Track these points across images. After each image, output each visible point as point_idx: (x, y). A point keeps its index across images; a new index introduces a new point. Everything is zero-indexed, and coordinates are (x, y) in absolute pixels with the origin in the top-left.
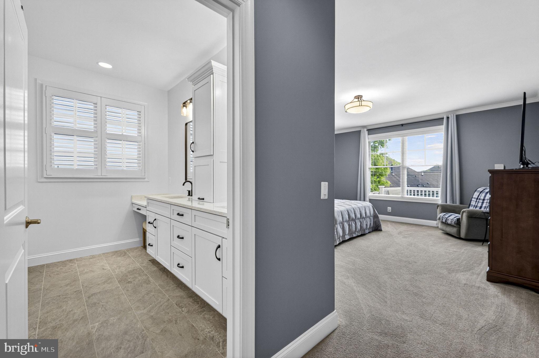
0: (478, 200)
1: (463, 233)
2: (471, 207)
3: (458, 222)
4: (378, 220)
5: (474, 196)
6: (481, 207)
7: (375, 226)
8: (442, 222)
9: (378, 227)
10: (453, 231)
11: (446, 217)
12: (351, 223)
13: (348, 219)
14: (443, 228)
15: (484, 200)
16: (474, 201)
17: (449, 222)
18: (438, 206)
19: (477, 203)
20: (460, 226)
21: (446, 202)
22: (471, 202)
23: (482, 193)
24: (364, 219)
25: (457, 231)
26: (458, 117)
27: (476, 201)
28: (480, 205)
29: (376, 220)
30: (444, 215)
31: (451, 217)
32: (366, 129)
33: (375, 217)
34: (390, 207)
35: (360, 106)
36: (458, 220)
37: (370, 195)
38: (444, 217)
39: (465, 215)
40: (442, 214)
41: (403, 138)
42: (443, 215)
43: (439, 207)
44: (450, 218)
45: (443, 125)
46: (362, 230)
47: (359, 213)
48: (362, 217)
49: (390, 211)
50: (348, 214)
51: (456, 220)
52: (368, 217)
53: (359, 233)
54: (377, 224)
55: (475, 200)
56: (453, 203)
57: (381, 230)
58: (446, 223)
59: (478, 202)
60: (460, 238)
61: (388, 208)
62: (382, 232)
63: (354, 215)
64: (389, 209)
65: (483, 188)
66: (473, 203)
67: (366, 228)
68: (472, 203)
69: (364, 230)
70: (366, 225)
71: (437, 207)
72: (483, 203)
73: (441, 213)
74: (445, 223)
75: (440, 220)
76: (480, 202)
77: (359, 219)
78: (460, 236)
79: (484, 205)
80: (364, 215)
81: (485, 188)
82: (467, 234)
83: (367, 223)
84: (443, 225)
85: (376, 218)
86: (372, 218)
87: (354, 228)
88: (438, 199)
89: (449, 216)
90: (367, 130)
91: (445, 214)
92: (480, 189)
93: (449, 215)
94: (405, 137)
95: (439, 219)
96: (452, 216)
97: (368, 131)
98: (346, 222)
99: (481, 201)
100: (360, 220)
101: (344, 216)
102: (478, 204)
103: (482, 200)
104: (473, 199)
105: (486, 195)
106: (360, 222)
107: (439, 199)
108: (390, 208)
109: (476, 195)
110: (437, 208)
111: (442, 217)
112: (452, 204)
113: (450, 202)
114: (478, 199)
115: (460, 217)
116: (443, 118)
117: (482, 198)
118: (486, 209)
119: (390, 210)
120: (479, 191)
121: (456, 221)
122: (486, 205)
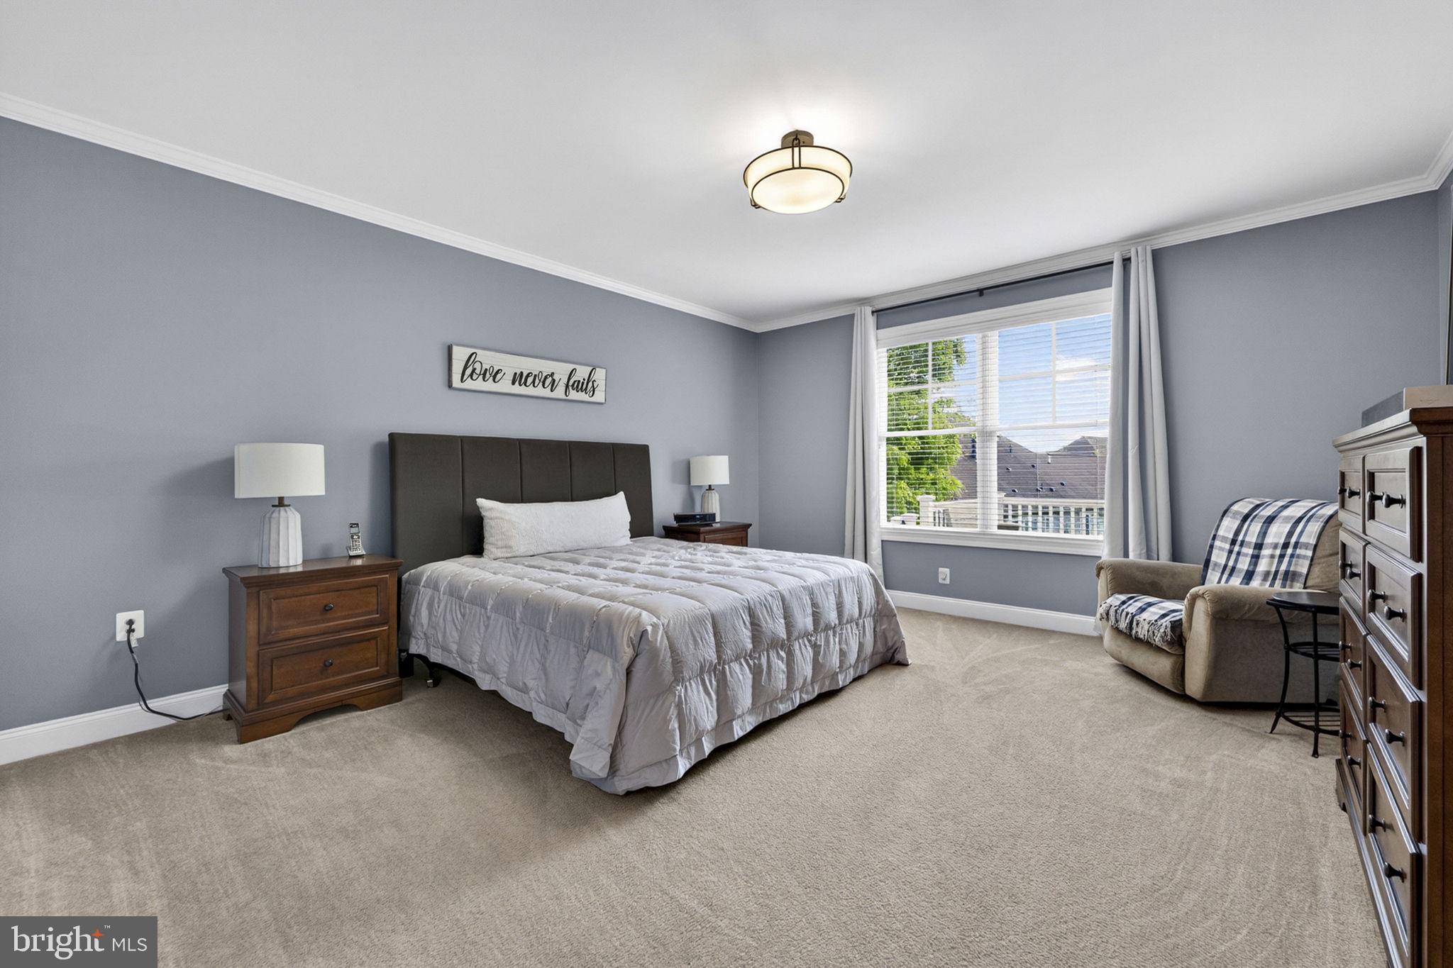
0: (1236, 548)
1: (1195, 681)
2: (1213, 570)
3: (1178, 637)
4: (892, 627)
5: (1221, 533)
6: (1249, 576)
7: (880, 648)
8: (1117, 630)
9: (892, 651)
10: (1160, 666)
11: (1132, 610)
12: (764, 661)
13: (750, 646)
14: (1120, 652)
15: (1259, 546)
16: (1221, 549)
17: (1142, 632)
18: (1100, 569)
19: (1233, 556)
20: (1183, 648)
21: (1126, 555)
22: (1210, 553)
23: (1252, 521)
24: (831, 633)
25: (1173, 669)
26: (1157, 256)
27: (1230, 552)
28: (1244, 564)
29: (883, 627)
30: (1124, 603)
31: (1151, 614)
32: (868, 310)
33: (883, 614)
34: (947, 567)
35: (794, 168)
36: (1176, 625)
37: (883, 525)
38: (1124, 613)
39: (1201, 608)
40: (1116, 600)
41: (984, 337)
42: (1118, 603)
43: (1102, 572)
44: (1145, 615)
45: (1111, 286)
46: (824, 678)
47: (809, 611)
48: (822, 625)
49: (948, 581)
50: (752, 624)
51: (1169, 626)
52: (850, 621)
53: (807, 693)
54: (890, 644)
55: (1227, 546)
56: (1149, 557)
57: (903, 664)
58: (1131, 635)
59: (1239, 553)
60: (1183, 697)
61: (941, 569)
62: (906, 670)
63: (782, 621)
64: (944, 574)
65: (1252, 503)
66: (1218, 556)
67: (841, 667)
68: (1213, 558)
69: (834, 676)
70: (843, 654)
71: (1095, 572)
72: (1256, 558)
73: (1112, 595)
74: (1128, 635)
75: (1108, 619)
76: (1246, 555)
77: (807, 635)
78: (1184, 690)
79: (1262, 566)
80: (833, 617)
81: (1258, 502)
82: (1209, 684)
83: (844, 646)
84: (1119, 643)
85: (885, 619)
86: (869, 624)
87: (782, 677)
88: (1098, 541)
89: (1142, 610)
90: (873, 312)
91: (1123, 597)
92: (1243, 507)
93: (1139, 604)
94: (989, 333)
95: (1105, 616)
96: (1151, 609)
97: (875, 314)
98: (737, 659)
99: (1250, 551)
100: (813, 639)
101: (729, 637)
102: (1236, 561)
103: (1253, 545)
104: (1217, 543)
105: (1268, 527)
106: (815, 647)
107: (1102, 541)
108: (947, 571)
109: (1228, 530)
110: (1098, 575)
111: (1116, 611)
112: (1144, 561)
113: (1138, 552)
114: (1238, 543)
115: (1183, 616)
116: (1112, 263)
117: (1252, 538)
118: (1269, 583)
119: (944, 579)
120: (1237, 513)
121: (1169, 629)
122: (1271, 564)
